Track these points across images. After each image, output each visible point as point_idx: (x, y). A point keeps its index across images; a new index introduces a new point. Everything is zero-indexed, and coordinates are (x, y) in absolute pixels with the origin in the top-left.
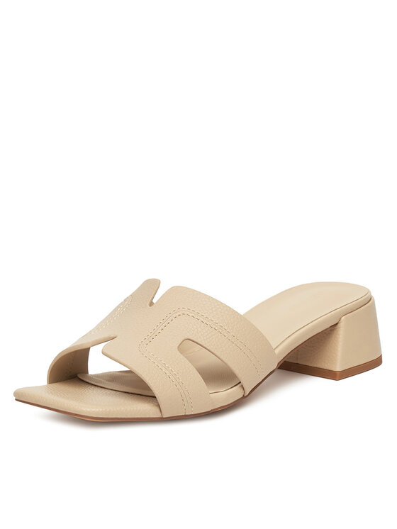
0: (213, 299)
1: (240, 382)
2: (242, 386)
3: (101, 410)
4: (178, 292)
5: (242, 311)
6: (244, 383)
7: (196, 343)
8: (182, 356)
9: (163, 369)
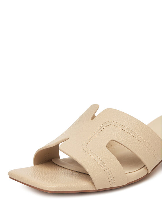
0: (129, 115)
1: (145, 166)
2: (146, 168)
3: (55, 187)
4: (109, 111)
5: (146, 122)
6: (147, 166)
7: (118, 142)
8: (109, 151)
9: (96, 159)
